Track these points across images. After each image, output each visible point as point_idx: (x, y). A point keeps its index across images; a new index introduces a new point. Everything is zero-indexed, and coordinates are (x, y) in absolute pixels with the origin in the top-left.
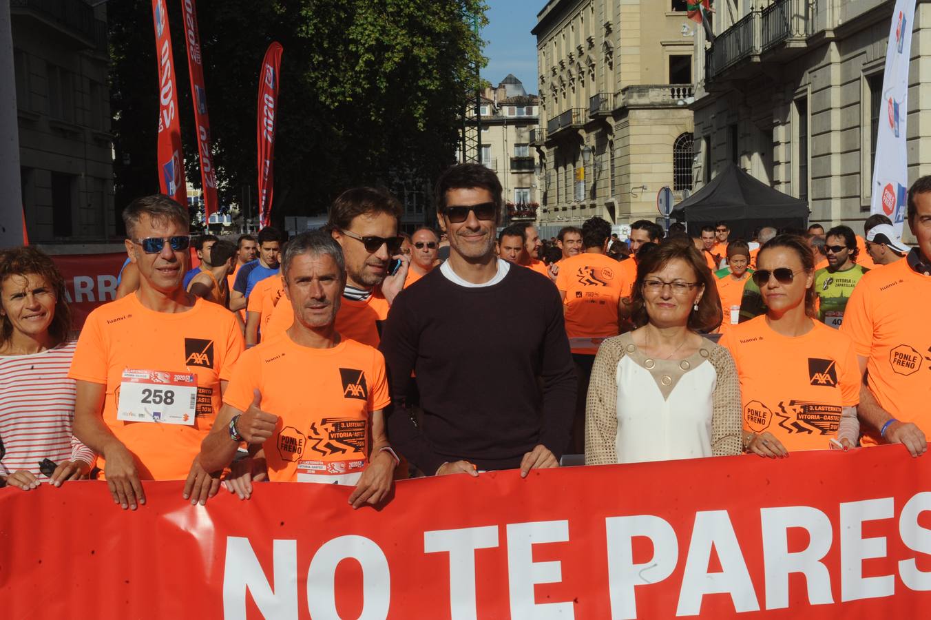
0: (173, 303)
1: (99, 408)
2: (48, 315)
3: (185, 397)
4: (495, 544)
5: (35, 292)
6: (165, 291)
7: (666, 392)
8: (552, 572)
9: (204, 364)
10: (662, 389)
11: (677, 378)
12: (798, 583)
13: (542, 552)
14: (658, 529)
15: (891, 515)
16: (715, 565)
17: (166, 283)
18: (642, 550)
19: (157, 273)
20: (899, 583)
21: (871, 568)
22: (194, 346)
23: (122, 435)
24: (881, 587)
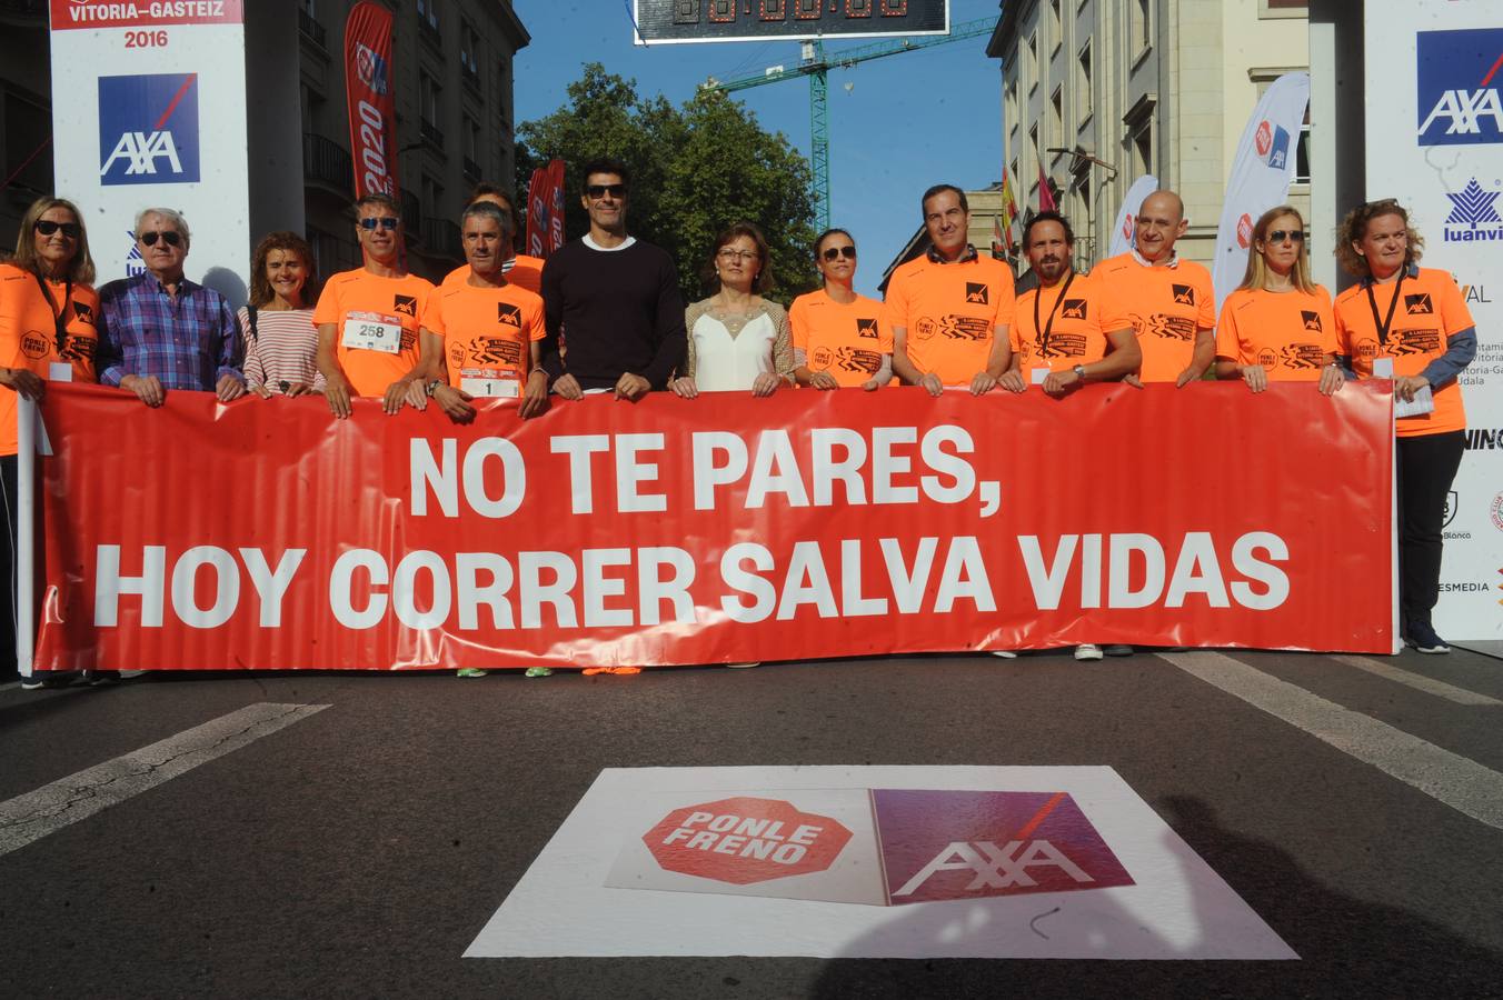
0: (389, 270)
1: (334, 348)
2: (298, 283)
3: (392, 336)
4: (606, 448)
5: (289, 264)
6: (381, 259)
7: (734, 336)
8: (650, 472)
9: (408, 312)
10: (731, 333)
11: (743, 324)
12: (839, 487)
13: (644, 457)
14: (731, 441)
15: (914, 440)
16: (775, 471)
17: (380, 252)
18: (720, 458)
19: (373, 245)
20: (921, 493)
21: (897, 480)
22: (400, 300)
23: (343, 358)
24: (907, 495)
